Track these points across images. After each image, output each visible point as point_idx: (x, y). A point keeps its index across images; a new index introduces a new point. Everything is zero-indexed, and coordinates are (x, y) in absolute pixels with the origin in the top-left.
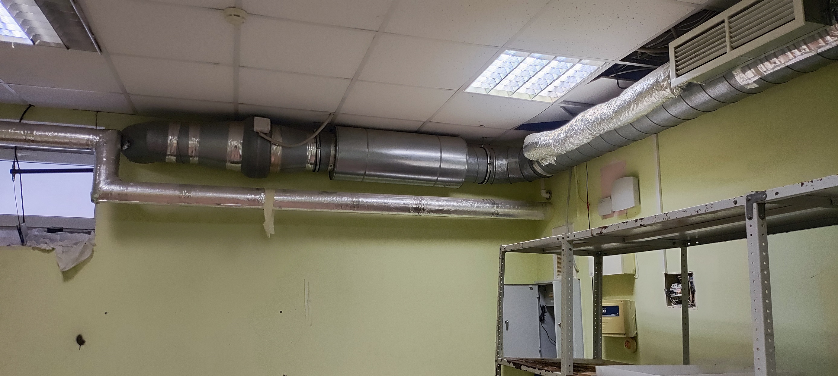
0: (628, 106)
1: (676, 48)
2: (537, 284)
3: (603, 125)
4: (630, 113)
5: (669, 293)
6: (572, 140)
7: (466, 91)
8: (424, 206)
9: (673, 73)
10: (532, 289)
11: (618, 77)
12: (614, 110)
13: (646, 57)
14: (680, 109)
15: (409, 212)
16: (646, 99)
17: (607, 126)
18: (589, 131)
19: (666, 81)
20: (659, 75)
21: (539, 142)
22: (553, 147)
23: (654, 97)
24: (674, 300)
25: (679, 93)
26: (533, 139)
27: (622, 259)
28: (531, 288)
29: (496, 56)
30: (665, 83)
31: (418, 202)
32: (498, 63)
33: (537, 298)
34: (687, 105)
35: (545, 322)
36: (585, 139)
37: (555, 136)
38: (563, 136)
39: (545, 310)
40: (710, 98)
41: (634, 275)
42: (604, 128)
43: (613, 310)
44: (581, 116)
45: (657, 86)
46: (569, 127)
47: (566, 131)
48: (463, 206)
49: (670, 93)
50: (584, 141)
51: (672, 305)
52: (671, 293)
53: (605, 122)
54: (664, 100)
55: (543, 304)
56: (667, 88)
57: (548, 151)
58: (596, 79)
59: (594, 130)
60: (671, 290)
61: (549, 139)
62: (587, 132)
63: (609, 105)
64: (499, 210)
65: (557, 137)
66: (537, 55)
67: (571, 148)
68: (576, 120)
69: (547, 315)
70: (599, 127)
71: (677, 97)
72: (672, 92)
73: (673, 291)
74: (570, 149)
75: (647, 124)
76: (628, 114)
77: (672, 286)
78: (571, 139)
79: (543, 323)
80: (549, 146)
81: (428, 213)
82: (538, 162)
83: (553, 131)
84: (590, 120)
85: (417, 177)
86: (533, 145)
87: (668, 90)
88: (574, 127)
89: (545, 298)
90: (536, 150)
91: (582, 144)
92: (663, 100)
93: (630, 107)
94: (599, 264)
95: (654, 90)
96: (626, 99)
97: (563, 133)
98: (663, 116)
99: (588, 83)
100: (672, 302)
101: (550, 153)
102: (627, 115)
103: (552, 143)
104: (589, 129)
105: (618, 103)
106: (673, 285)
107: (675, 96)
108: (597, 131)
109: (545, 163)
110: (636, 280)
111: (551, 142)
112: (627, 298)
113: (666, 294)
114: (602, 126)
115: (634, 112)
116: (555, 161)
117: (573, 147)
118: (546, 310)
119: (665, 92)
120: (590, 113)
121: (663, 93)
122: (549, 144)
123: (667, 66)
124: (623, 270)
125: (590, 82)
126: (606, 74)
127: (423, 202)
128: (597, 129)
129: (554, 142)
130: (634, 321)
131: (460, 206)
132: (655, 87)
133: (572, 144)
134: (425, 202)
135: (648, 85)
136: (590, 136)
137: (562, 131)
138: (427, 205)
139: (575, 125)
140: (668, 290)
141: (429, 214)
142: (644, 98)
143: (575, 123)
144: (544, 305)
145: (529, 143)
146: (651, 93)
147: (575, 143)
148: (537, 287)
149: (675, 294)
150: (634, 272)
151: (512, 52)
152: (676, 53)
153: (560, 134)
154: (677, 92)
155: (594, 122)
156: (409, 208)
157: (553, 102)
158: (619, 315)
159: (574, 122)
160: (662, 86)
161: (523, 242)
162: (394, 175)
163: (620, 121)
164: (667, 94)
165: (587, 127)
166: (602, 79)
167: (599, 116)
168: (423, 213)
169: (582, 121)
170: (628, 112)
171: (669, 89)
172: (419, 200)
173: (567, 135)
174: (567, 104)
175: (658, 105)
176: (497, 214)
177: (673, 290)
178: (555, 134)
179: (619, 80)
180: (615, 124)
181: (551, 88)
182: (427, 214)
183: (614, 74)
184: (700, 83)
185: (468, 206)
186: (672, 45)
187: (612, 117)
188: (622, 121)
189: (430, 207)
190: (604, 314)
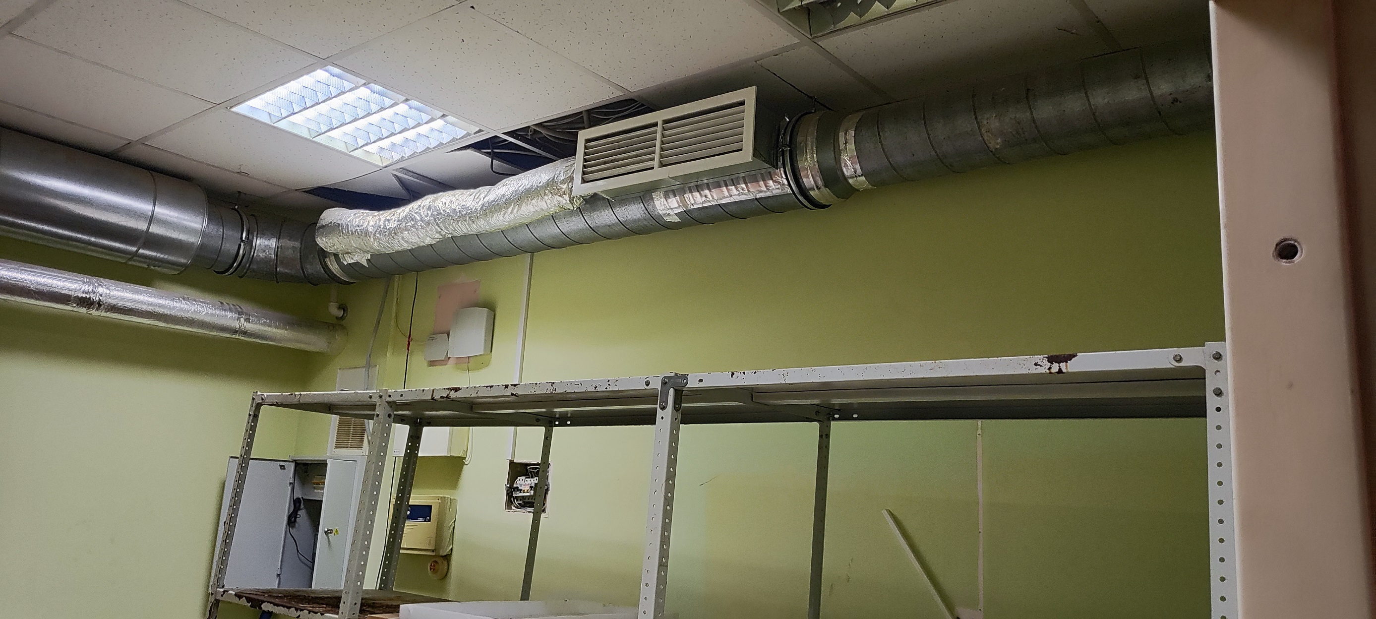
0: (505, 206)
1: (588, 141)
2: (294, 461)
3: (462, 224)
4: (506, 215)
5: (511, 490)
6: (408, 235)
7: (234, 109)
8: (101, 298)
9: (578, 178)
10: (284, 469)
11: (493, 156)
12: (483, 205)
13: (539, 139)
14: (574, 225)
15: (68, 304)
16: (533, 201)
17: (467, 227)
18: (437, 227)
19: (567, 184)
20: (558, 172)
21: (348, 225)
22: (372, 239)
23: (546, 202)
24: (517, 500)
25: (580, 204)
26: (339, 218)
27: (451, 433)
28: (282, 467)
29: (308, 69)
30: (564, 186)
31: (91, 288)
32: (307, 80)
33: (290, 483)
34: (586, 223)
35: (297, 525)
36: (428, 238)
37: (379, 222)
38: (392, 225)
39: (300, 505)
40: (617, 221)
41: (465, 458)
42: (462, 229)
43: (423, 512)
44: (429, 200)
45: (551, 186)
46: (405, 213)
47: (400, 218)
48: (181, 310)
49: (568, 202)
50: (427, 241)
51: (511, 509)
52: (514, 491)
53: (466, 220)
55: (298, 494)
56: (565, 194)
57: (362, 243)
58: (461, 150)
59: (446, 228)
60: (515, 486)
61: (368, 225)
62: (434, 228)
63: (476, 197)
64: (249, 326)
65: (382, 224)
66: (378, 88)
67: (403, 247)
68: (420, 206)
69: (302, 513)
70: (455, 225)
71: (575, 209)
72: (571, 201)
73: (518, 487)
74: (400, 249)
75: (524, 237)
76: (503, 217)
78: (406, 232)
79: (293, 527)
80: (366, 236)
81: (106, 312)
82: (336, 256)
83: (376, 213)
84: (442, 211)
85: (93, 239)
86: (335, 228)
87: (567, 197)
88: (415, 215)
89: (303, 484)
90: (341, 237)
91: (422, 244)
92: (556, 208)
93: (508, 208)
94: (414, 439)
95: (547, 191)
96: (504, 194)
97: (394, 221)
98: (550, 231)
99: (447, 152)
100: (513, 504)
101: (365, 248)
103: (371, 232)
104: (438, 225)
105: (491, 197)
106: (519, 478)
107: (573, 207)
108: (450, 230)
109: (348, 260)
110: (465, 466)
111: (370, 229)
112: (447, 494)
113: (507, 491)
114: (460, 224)
115: (512, 216)
116: (368, 260)
117: (406, 246)
118: (302, 506)
119: (561, 199)
120: (443, 200)
121: (558, 199)
122: (366, 233)
123: (572, 162)
124: (450, 449)
125: (451, 151)
126: (477, 146)
127: (101, 290)
128: (451, 227)
129: (376, 231)
130: (451, 529)
131: (174, 308)
132: (548, 189)
133: (407, 242)
134: (105, 290)
135: (540, 183)
136: (437, 236)
137: (393, 217)
138: (109, 296)
139: (416, 213)
140: (510, 485)
141: (109, 315)
143: (417, 209)
144: (300, 497)
145: (331, 223)
146: (543, 195)
147: (411, 240)
148: (293, 465)
149: (520, 492)
150: (464, 454)
151: (336, 70)
152: (586, 148)
153: (388, 220)
154: (577, 203)
155: (449, 215)
156: (70, 296)
157: (384, 165)
158: (429, 521)
159: (415, 207)
160: (559, 189)
161: (302, 393)
162: (46, 228)
163: (488, 223)
164: (564, 202)
165: (435, 220)
166: (470, 152)
167: (459, 208)
168: (97, 310)
169: (429, 208)
170: (504, 214)
171: (568, 195)
172: (93, 285)
173: (400, 225)
174: (406, 174)
175: (548, 214)
176: (245, 333)
177: (518, 485)
178: (380, 220)
179: (494, 160)
180: (481, 225)
181: (385, 143)
182: (103, 314)
183: (489, 149)
184: (609, 198)
185: (190, 310)
186: (583, 135)
187: (478, 215)
188: (493, 224)
189: (113, 302)
190: (408, 518)
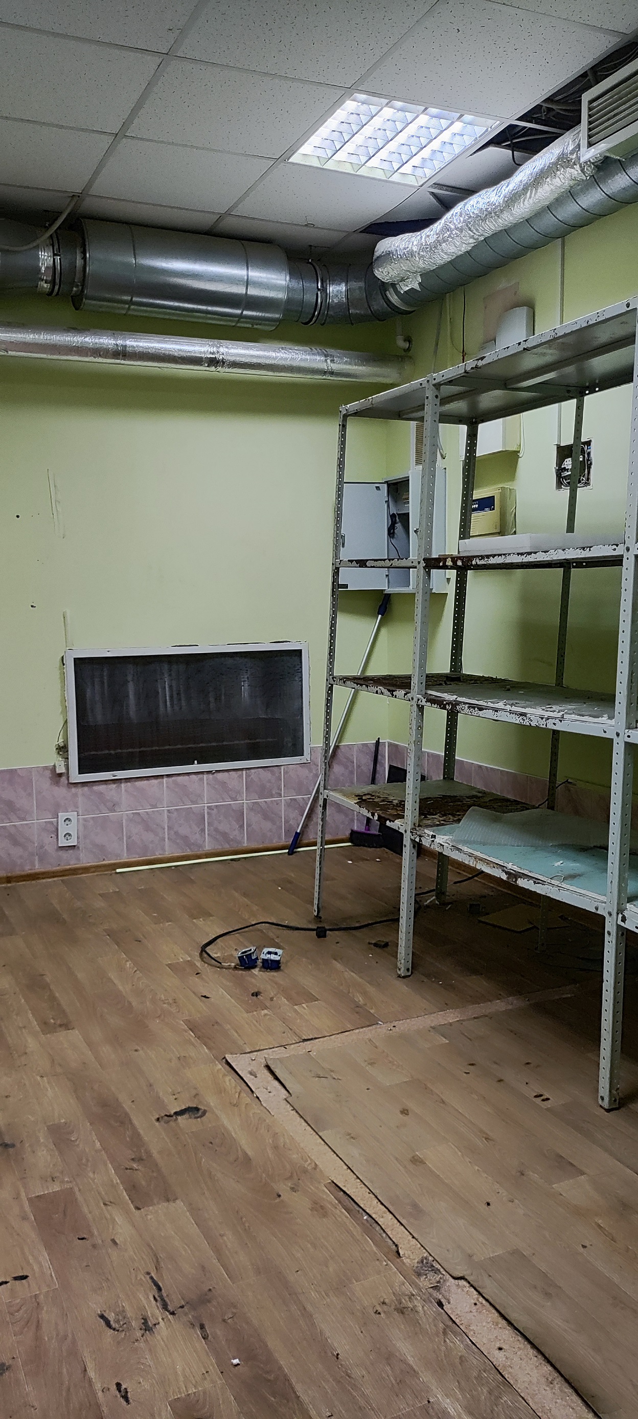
0: (523, 191)
1: (591, 102)
2: (386, 482)
3: (489, 222)
4: (526, 202)
5: (560, 470)
6: (446, 246)
7: (290, 160)
8: (223, 356)
9: (584, 142)
10: (380, 489)
11: (513, 147)
12: (505, 197)
13: (553, 116)
14: (592, 198)
15: (201, 365)
16: (548, 180)
17: (494, 223)
18: (469, 232)
19: (576, 153)
20: (567, 143)
21: (397, 250)
22: (417, 259)
23: (559, 177)
24: (566, 480)
25: (592, 172)
26: (389, 246)
27: (504, 424)
28: (378, 488)
29: (338, 103)
30: (574, 156)
31: (215, 349)
32: (341, 114)
33: (386, 501)
34: (602, 192)
35: (396, 536)
36: (464, 245)
37: (421, 239)
38: (432, 240)
39: (396, 520)
40: (631, 181)
41: (519, 452)
42: (491, 227)
43: (487, 503)
44: (460, 207)
45: (564, 161)
46: (441, 225)
47: (438, 232)
48: (282, 359)
49: (580, 172)
50: (463, 249)
51: (562, 488)
52: (562, 472)
53: (492, 217)
54: (572, 183)
55: (393, 510)
56: (575, 165)
57: (410, 265)
58: (483, 149)
59: (477, 230)
60: (563, 467)
61: (413, 244)
62: (467, 233)
63: (499, 191)
64: (335, 367)
65: (424, 242)
66: (399, 104)
67: (444, 260)
68: (453, 214)
69: (399, 526)
70: (484, 224)
71: (588, 178)
72: (582, 171)
73: (565, 468)
74: (442, 262)
75: (548, 222)
76: (524, 204)
77: (565, 461)
78: (444, 244)
79: (393, 537)
80: (412, 257)
81: (229, 368)
82: (393, 285)
83: (419, 233)
84: (471, 214)
85: (210, 308)
86: (388, 256)
87: (577, 167)
88: (450, 224)
89: (396, 502)
90: (393, 264)
91: (460, 253)
92: (570, 182)
93: (527, 193)
94: (472, 436)
95: (558, 166)
96: (521, 180)
97: (433, 235)
98: (570, 210)
99: (471, 155)
100: (563, 484)
101: (413, 269)
102: (522, 205)
103: (416, 252)
104: (470, 229)
105: (511, 187)
107: (586, 176)
108: (480, 231)
109: (404, 288)
110: (520, 459)
111: (415, 249)
112: (507, 485)
113: (557, 473)
114: (487, 222)
115: (531, 201)
116: (420, 284)
117: (447, 258)
118: (398, 520)
119: (573, 170)
120: (471, 203)
121: (570, 172)
122: (412, 254)
123: (578, 131)
124: (504, 444)
125: (475, 153)
126: (496, 141)
127: (222, 350)
128: (481, 228)
129: (420, 249)
130: (513, 515)
131: (276, 358)
132: (560, 163)
133: (446, 253)
134: (224, 349)
135: (552, 159)
136: (471, 241)
137: (432, 232)
138: (228, 354)
139: (450, 223)
140: (559, 467)
141: (230, 370)
142: (546, 179)
143: (450, 218)
144: (395, 513)
145: (383, 252)
146: (555, 171)
147: (449, 251)
148: (386, 485)
149: (568, 472)
150: (518, 448)
151: (363, 97)
152: (590, 109)
153: (428, 236)
154: (589, 171)
155: (478, 216)
156: (202, 358)
157: (420, 184)
158: (494, 509)
159: (449, 217)
160: (569, 161)
161: (373, 397)
162: (176, 304)
163: (512, 215)
164: (576, 172)
165: (467, 226)
166: (492, 149)
167: (485, 207)
168: (222, 367)
169: (461, 215)
170: (524, 201)
171: (578, 165)
172: (217, 346)
173: (438, 238)
174: (441, 189)
175: (564, 190)
176: (332, 373)
177: (565, 466)
178: (421, 237)
179: (515, 152)
180: (508, 219)
181: (416, 161)
182: (227, 370)
183: (508, 141)
184: (619, 158)
185: (289, 357)
186: (586, 97)
187: (502, 208)
188: (515, 214)
189: (232, 359)
190: (475, 510)
